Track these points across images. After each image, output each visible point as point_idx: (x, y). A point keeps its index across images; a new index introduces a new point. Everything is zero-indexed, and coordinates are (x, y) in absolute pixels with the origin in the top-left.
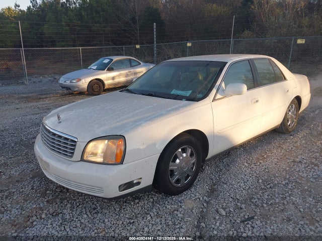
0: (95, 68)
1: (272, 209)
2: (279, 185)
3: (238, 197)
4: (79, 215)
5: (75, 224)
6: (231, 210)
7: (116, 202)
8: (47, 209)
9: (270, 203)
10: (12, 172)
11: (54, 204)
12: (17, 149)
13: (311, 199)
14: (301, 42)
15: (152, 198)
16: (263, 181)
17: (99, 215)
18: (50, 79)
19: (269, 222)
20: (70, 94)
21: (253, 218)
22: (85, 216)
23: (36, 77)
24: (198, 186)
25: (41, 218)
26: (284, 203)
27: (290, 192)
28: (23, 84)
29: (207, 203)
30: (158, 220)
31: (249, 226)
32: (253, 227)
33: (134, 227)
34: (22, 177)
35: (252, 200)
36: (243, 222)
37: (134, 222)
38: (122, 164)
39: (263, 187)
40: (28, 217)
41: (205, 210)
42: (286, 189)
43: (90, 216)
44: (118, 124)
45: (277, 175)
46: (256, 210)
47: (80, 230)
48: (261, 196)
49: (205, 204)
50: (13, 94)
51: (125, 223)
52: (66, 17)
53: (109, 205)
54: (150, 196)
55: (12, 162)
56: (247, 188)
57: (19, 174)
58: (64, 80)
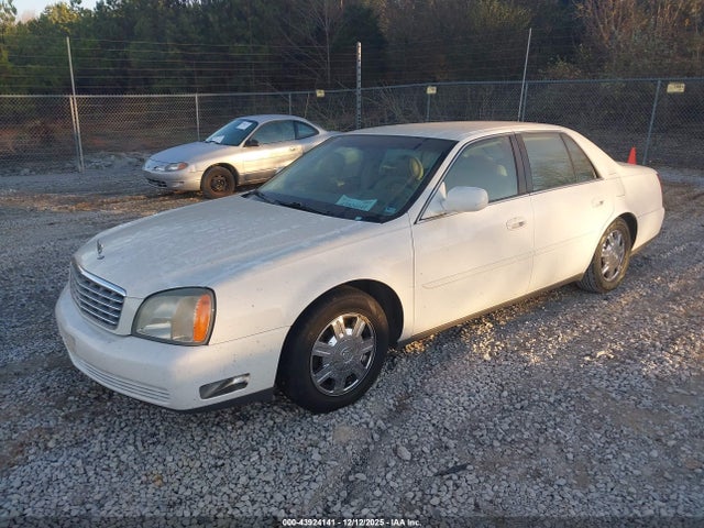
0: (220, 139)
1: (509, 452)
2: (541, 404)
3: (447, 425)
4: (119, 447)
5: (107, 462)
6: (425, 449)
7: (198, 425)
8: (62, 433)
9: (509, 440)
10: (10, 356)
11: (78, 422)
12: (31, 309)
13: (599, 436)
14: (676, 90)
15: (272, 419)
16: (511, 393)
17: (159, 447)
18: (131, 160)
19: (493, 477)
20: (165, 195)
21: (463, 467)
22: (131, 448)
23: (101, 157)
24: (372, 399)
25: (46, 448)
26: (537, 442)
27: (558, 420)
28: (74, 169)
29: (382, 432)
30: (273, 463)
31: (450, 483)
32: (457, 486)
33: (221, 475)
34: (29, 365)
35: (475, 433)
36: (441, 474)
37: (223, 464)
38: (207, 344)
39: (506, 406)
40: (22, 445)
41: (372, 447)
42: (553, 414)
43: (141, 449)
44: (208, 264)
45: (545, 382)
46: (476, 453)
47: (114, 475)
48: (495, 425)
49: (376, 436)
50: (49, 191)
51: (205, 465)
52: (174, 26)
53: (184, 428)
54: (269, 415)
55: (15, 334)
56: (473, 406)
57: (23, 361)
58: (153, 165)
